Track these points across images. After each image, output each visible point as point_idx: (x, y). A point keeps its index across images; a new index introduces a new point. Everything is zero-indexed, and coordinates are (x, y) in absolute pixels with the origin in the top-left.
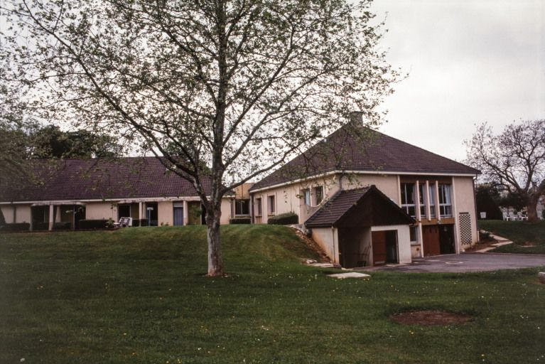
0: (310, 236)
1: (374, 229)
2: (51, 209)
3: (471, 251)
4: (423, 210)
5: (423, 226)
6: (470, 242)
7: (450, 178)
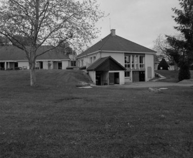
0: (88, 74)
1: (110, 72)
2: (6, 63)
3: (151, 80)
4: (133, 66)
5: (133, 72)
6: (151, 77)
7: (145, 54)
